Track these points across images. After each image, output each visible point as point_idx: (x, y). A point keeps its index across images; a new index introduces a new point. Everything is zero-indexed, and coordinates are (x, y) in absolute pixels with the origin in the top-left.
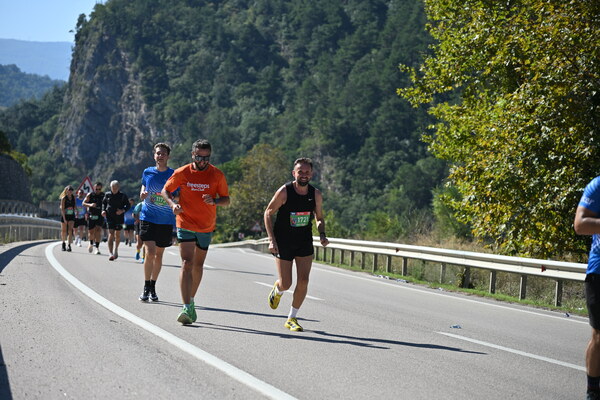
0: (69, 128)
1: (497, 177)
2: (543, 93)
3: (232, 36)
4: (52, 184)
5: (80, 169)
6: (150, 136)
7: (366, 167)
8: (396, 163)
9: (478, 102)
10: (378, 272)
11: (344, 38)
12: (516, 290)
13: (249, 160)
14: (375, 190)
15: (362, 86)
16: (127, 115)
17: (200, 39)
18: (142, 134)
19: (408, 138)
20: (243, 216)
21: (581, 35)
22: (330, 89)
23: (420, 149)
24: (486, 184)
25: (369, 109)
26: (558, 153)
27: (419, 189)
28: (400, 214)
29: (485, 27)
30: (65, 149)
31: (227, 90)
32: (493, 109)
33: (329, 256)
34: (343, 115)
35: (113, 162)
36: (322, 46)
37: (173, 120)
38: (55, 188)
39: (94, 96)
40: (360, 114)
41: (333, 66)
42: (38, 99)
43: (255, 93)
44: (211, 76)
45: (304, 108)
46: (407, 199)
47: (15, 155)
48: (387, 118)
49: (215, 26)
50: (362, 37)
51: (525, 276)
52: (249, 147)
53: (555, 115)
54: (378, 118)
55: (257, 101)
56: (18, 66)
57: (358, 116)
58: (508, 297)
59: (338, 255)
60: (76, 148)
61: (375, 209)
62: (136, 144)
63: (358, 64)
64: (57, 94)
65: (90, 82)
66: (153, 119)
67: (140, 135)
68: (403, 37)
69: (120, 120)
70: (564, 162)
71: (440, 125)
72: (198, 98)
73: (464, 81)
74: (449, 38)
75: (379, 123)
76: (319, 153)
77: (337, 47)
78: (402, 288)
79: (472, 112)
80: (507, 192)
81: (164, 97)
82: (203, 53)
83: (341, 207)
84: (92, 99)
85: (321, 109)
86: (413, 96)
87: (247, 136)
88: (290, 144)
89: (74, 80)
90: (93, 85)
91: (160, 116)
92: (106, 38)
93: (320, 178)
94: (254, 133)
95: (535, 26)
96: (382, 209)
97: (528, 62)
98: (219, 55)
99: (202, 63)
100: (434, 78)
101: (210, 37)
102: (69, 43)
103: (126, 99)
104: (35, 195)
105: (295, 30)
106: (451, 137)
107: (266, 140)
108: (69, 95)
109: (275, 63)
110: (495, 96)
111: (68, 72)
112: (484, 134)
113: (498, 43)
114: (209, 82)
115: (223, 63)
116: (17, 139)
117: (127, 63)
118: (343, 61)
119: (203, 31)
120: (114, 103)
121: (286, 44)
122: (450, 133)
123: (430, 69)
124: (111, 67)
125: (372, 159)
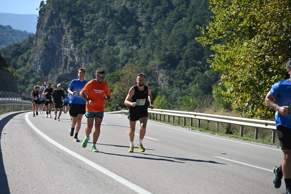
0: (36, 56)
1: (244, 80)
2: (266, 39)
3: (115, 12)
4: (28, 83)
5: (41, 76)
6: (75, 60)
7: (180, 74)
10: (186, 126)
11: (169, 12)
12: (253, 135)
13: (123, 71)
14: (184, 85)
15: (178, 35)
16: (64, 50)
17: (100, 13)
19: (201, 60)
20: (120, 99)
21: (284, 11)
22: (163, 37)
23: (206, 66)
24: (239, 84)
25: (182, 47)
26: (273, 69)
27: (206, 85)
28: (196, 97)
29: (238, 8)
30: (34, 66)
31: (113, 38)
32: (241, 47)
33: (162, 119)
34: (169, 49)
35: (57, 72)
36: (159, 16)
37: (86, 52)
38: (29, 85)
39: (48, 40)
40: (177, 49)
41: (164, 26)
42: (21, 42)
43: (126, 39)
44: (105, 31)
45: (150, 46)
46: (200, 90)
47: (10, 69)
48: (190, 51)
49: (107, 7)
50: (178, 12)
51: (257, 128)
52: (124, 65)
53: (272, 50)
54: (186, 51)
55: (127, 43)
56: (11, 26)
57: (176, 50)
58: (249, 138)
59: (167, 118)
60: (40, 66)
61: (184, 95)
62: (68, 64)
63: (176, 24)
64: (30, 40)
66: (77, 52)
67: (70, 59)
68: (198, 12)
69: (61, 52)
70: (276, 73)
71: (216, 55)
72: (99, 41)
73: (227, 34)
74: (221, 13)
75: (186, 53)
76: (157, 68)
77: (166, 17)
78: (197, 134)
79: (232, 49)
80: (249, 87)
81: (82, 41)
82: (101, 19)
83: (168, 94)
84: (47, 42)
85: (158, 47)
86: (203, 41)
87: (123, 60)
88: (143, 63)
89: (38, 33)
90: (47, 35)
91: (80, 50)
92: (54, 12)
93: (158, 80)
94: (126, 58)
95: (262, 7)
96: (188, 95)
97: (259, 24)
98: (109, 21)
99: (100, 25)
100: (213, 32)
101: (104, 12)
102: (35, 15)
103: (64, 42)
104: (20, 88)
105: (146, 8)
106: (221, 61)
107: (132, 61)
108: (36, 40)
109: (136, 24)
110: (243, 41)
111: (36, 29)
112: (237, 59)
113: (244, 15)
114: (104, 34)
115: (111, 25)
116: (11, 61)
117: (64, 24)
118: (169, 23)
119: (101, 9)
120: (58, 44)
121: (141, 15)
122: (221, 59)
123: (211, 28)
124: (56, 27)
125: (183, 70)
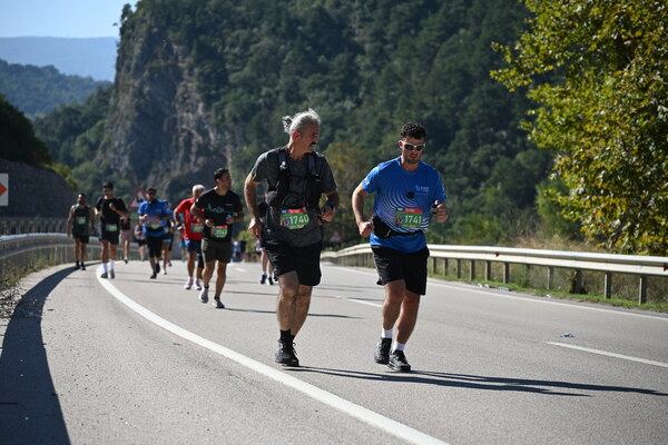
0: (117, 135)
1: (609, 166)
2: (657, 68)
3: (298, 22)
5: (131, 180)
6: (209, 139)
7: (458, 164)
8: (492, 158)
9: (584, 82)
10: (476, 280)
11: (426, 17)
12: (636, 294)
14: (469, 190)
15: (449, 71)
16: (182, 117)
17: (263, 26)
18: (200, 138)
19: (505, 128)
22: (413, 76)
23: (519, 140)
24: (597, 174)
27: (520, 187)
28: (499, 216)
30: (114, 159)
31: (295, 83)
32: (600, 89)
34: (429, 105)
35: (168, 170)
36: (403, 27)
37: (235, 120)
39: (144, 97)
40: (449, 103)
41: (415, 51)
42: (81, 103)
43: (327, 85)
44: (277, 68)
45: (384, 101)
46: (507, 198)
47: (57, 167)
48: (480, 107)
49: (279, 10)
50: (447, 16)
51: (644, 276)
54: (470, 107)
55: (331, 95)
56: (57, 67)
57: (447, 106)
58: (626, 302)
60: (126, 157)
61: (470, 211)
62: (194, 149)
63: (444, 46)
64: (102, 97)
65: (139, 81)
66: (213, 120)
67: (198, 138)
68: (495, 13)
69: (175, 123)
71: (541, 110)
72: (263, 93)
73: (565, 59)
74: (547, 10)
75: (470, 113)
77: (419, 28)
78: (503, 297)
79: (577, 94)
80: (621, 182)
81: (224, 93)
82: (266, 42)
84: (142, 101)
85: (404, 101)
86: (509, 78)
88: (369, 142)
89: (120, 80)
90: (142, 85)
91: (220, 117)
92: (155, 30)
94: (328, 131)
96: (478, 212)
97: (638, 33)
98: (285, 44)
99: (266, 54)
100: (533, 57)
101: (273, 24)
102: (112, 38)
103: (180, 99)
105: (371, 11)
106: (553, 124)
107: (343, 138)
108: (115, 97)
109: (349, 50)
110: (603, 75)
111: (114, 72)
112: (592, 119)
113: (604, 14)
114: (274, 75)
115: (290, 53)
116: (59, 149)
117: (180, 58)
118: (427, 44)
119: (265, 17)
120: (167, 103)
121: (360, 27)
122: (553, 119)
123: (527, 47)
124: (162, 63)
125: (464, 153)
